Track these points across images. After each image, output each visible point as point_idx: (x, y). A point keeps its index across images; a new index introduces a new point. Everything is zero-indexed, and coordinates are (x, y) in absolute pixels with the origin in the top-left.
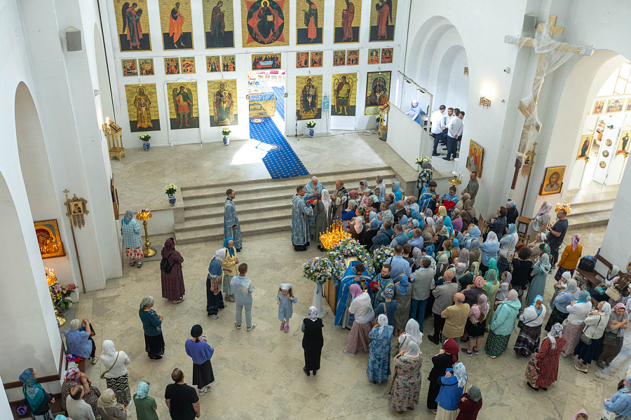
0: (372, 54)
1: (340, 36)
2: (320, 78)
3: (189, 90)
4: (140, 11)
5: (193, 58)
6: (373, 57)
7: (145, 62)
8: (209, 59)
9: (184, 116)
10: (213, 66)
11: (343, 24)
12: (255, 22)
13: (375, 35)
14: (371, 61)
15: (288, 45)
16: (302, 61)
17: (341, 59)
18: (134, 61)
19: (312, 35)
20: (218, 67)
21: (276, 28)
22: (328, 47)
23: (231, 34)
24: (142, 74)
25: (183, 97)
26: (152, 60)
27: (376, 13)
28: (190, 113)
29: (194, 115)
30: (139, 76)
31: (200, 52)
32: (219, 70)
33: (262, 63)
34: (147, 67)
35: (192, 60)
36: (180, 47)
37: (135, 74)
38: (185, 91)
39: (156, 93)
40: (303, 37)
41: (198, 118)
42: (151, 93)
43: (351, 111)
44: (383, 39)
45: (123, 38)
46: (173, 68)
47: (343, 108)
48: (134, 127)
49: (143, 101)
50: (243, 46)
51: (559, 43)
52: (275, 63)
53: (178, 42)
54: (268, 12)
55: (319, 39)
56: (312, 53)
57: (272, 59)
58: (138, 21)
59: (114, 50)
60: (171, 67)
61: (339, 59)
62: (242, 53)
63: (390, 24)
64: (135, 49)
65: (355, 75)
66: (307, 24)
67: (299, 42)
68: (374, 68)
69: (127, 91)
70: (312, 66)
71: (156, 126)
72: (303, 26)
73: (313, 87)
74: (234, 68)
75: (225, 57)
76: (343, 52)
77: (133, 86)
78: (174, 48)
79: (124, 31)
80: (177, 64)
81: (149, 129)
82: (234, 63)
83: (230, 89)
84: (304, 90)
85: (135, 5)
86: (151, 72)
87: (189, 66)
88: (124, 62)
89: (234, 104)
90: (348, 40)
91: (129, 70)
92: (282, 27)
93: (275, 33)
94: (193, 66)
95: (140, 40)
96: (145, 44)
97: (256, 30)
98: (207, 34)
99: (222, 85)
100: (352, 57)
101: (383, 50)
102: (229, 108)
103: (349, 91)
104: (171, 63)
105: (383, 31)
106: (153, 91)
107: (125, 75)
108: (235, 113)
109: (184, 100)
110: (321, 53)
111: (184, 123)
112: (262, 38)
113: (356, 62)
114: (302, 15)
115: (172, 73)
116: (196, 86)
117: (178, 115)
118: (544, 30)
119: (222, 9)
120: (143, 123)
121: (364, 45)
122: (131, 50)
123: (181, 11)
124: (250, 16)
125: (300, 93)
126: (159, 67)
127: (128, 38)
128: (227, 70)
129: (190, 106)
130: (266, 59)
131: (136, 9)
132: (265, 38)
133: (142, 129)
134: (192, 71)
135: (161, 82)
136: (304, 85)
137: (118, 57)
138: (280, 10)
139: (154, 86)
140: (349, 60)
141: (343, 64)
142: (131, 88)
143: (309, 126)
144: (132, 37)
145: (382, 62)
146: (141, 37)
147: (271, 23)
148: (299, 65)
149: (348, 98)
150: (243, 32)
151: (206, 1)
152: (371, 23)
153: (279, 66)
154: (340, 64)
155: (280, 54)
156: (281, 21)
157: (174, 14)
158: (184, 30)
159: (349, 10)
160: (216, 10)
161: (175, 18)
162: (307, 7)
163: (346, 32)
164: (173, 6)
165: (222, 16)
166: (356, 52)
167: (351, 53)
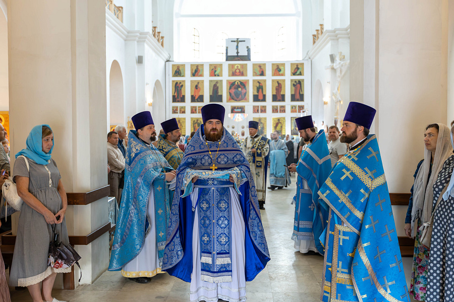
0: (292, 108)
1: (275, 98)
2: (265, 119)
4: (182, 86)
6: (293, 109)
7: (182, 107)
11: (276, 93)
12: (233, 91)
14: (292, 111)
15: (249, 102)
16: (256, 110)
18: (177, 107)
19: (261, 97)
22: (269, 103)
23: (221, 96)
24: (180, 113)
25: (197, 125)
26: (185, 107)
27: (293, 88)
33: (236, 110)
34: (183, 110)
36: (198, 101)
37: (177, 113)
38: (199, 122)
39: (185, 122)
42: (183, 122)
44: (298, 100)
45: (174, 97)
50: (227, 102)
52: (242, 110)
53: (197, 99)
54: (238, 86)
55: (264, 100)
56: (261, 106)
57: (240, 108)
58: (181, 89)
59: (169, 102)
61: (275, 110)
62: (226, 105)
63: (301, 93)
64: (178, 101)
65: (284, 118)
66: (258, 93)
67: (254, 101)
68: (294, 115)
72: (256, 94)
73: (262, 123)
76: (277, 107)
78: (195, 102)
79: (175, 94)
85: (180, 83)
86: (184, 112)
88: (173, 107)
90: (279, 101)
91: (175, 111)
95: (181, 98)
96: (183, 100)
98: (211, 96)
100: (282, 109)
101: (299, 106)
103: (281, 127)
105: (298, 97)
107: (173, 113)
110: (265, 107)
112: (236, 98)
113: (284, 111)
114: (256, 88)
119: (218, 85)
121: (288, 103)
122: (176, 102)
123: (200, 86)
124: (230, 88)
126: (188, 110)
127: (176, 97)
130: (238, 108)
131: (181, 85)
135: (188, 117)
137: (171, 105)
139: (185, 119)
140: (280, 110)
141: (277, 112)
144: (178, 96)
145: (298, 112)
146: (181, 96)
149: (281, 130)
150: (227, 95)
151: (211, 81)
152: (291, 92)
153: (244, 112)
154: (276, 112)
155: (245, 106)
157: (197, 87)
158: (200, 94)
159: (279, 86)
160: (215, 85)
161: (197, 89)
162: (258, 85)
163: (278, 96)
164: (196, 84)
165: (218, 88)
166: (284, 107)
167: (281, 107)
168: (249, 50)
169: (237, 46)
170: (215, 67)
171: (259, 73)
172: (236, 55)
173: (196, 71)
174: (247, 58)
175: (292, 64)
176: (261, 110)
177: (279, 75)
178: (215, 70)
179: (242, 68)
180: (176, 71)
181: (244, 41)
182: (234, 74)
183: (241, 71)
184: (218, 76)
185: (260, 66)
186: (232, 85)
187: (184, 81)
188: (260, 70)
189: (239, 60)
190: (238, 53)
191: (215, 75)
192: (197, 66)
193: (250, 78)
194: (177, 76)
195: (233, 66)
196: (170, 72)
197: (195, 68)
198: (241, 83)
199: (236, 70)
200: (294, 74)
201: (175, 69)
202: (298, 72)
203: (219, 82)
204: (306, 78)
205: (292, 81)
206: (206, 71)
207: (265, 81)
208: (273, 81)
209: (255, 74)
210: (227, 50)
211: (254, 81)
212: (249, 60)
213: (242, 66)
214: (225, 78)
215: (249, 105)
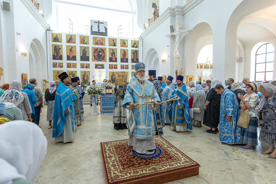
0: (132, 67)
1: (122, 60)
3: (74, 73)
4: (60, 48)
5: (76, 63)
8: (81, 64)
10: (82, 66)
11: (123, 57)
12: (96, 54)
14: (132, 69)
15: (106, 62)
16: (111, 67)
17: (123, 67)
18: (57, 63)
19: (114, 59)
20: (84, 67)
21: (103, 57)
22: (119, 63)
23: (88, 57)
24: (59, 67)
26: (63, 63)
30: (58, 68)
31: (78, 62)
33: (98, 67)
34: (61, 65)
35: (76, 64)
36: (72, 60)
37: (57, 67)
40: (111, 60)
44: (135, 62)
45: (54, 56)
46: (69, 66)
50: (92, 61)
52: (102, 67)
53: (72, 58)
55: (116, 61)
57: (101, 65)
58: (59, 51)
59: (50, 59)
62: (92, 63)
63: (137, 58)
64: (57, 59)
65: (128, 73)
66: (112, 56)
67: (110, 61)
68: (133, 71)
69: (53, 72)
70: (114, 68)
76: (124, 65)
77: (56, 71)
78: (70, 60)
79: (54, 54)
80: (71, 65)
82: (89, 66)
83: (88, 74)
84: (112, 76)
85: (58, 46)
86: (62, 67)
87: (75, 66)
88: (53, 63)
89: (89, 79)
90: (125, 62)
91: (55, 65)
92: (104, 57)
94: (76, 66)
96: (61, 58)
97: (96, 57)
99: (85, 72)
100: (127, 67)
104: (69, 64)
105: (135, 60)
107: (53, 67)
109: (73, 76)
110: (117, 65)
112: (98, 59)
113: (128, 68)
114: (111, 54)
115: (69, 67)
116: (77, 72)
119: (86, 50)
121: (130, 64)
122: (56, 59)
123: (73, 49)
124: (94, 52)
126: (65, 65)
127: (56, 56)
130: (99, 65)
131: (59, 48)
132: (99, 59)
134: (76, 67)
135: (65, 70)
136: (111, 74)
137: (51, 61)
138: (104, 52)
140: (125, 68)
141: (124, 69)
142: (55, 71)
144: (57, 56)
146: (60, 56)
147: (101, 55)
148: (110, 68)
150: (92, 57)
151: (81, 47)
152: (131, 57)
153: (103, 68)
155: (104, 64)
156: (104, 55)
157: (71, 50)
158: (74, 55)
159: (124, 53)
160: (84, 50)
161: (71, 51)
162: (112, 51)
163: (124, 60)
164: (70, 48)
165: (86, 52)
166: (127, 66)
167: (126, 65)
168: (106, 29)
169: (98, 26)
170: (84, 38)
171: (112, 44)
172: (98, 31)
173: (70, 39)
174: (105, 34)
175: (132, 41)
177: (125, 47)
179: (102, 40)
180: (55, 38)
181: (103, 23)
182: (97, 44)
183: (101, 42)
184: (86, 44)
185: (113, 40)
186: (95, 50)
187: (61, 45)
188: (113, 42)
189: (100, 35)
190: (99, 30)
191: (84, 43)
192: (71, 36)
193: (107, 46)
194: (56, 41)
195: (96, 38)
196: (50, 38)
197: (69, 37)
198: (101, 49)
199: (98, 41)
200: (133, 47)
201: (54, 36)
202: (135, 46)
203: (87, 48)
204: (140, 49)
205: (132, 50)
206: (78, 40)
207: (116, 49)
208: (121, 50)
209: (110, 45)
210: (91, 27)
211: (109, 49)
212: (107, 35)
213: (102, 39)
214: (91, 45)
215: (107, 64)
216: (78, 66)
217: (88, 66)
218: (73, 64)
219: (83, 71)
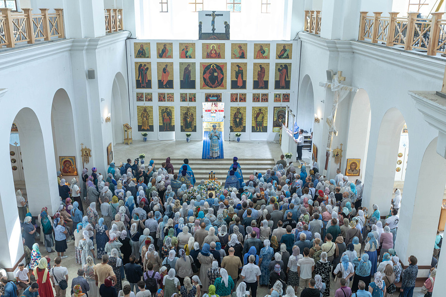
1: (256, 85)
2: (245, 108)
3: (170, 110)
4: (147, 68)
6: (277, 98)
7: (148, 94)
8: (181, 94)
9: (167, 124)
10: (183, 98)
11: (258, 79)
12: (207, 76)
13: (278, 86)
14: (276, 101)
15: (226, 89)
16: (234, 98)
17: (257, 98)
18: (142, 94)
19: (240, 84)
20: (186, 99)
21: (219, 79)
22: (250, 91)
23: (194, 82)
24: (146, 100)
25: (167, 114)
26: (152, 94)
27: (278, 73)
28: (170, 123)
29: (172, 124)
30: (145, 102)
31: (177, 91)
32: (187, 101)
33: (211, 98)
34: (149, 97)
35: (173, 94)
36: (166, 87)
37: (143, 100)
38: (168, 111)
39: (152, 111)
40: (234, 85)
41: (174, 126)
42: (150, 111)
43: (265, 130)
44: (283, 88)
45: (138, 81)
46: (162, 98)
47: (260, 128)
48: (140, 129)
49: (145, 115)
50: (201, 89)
51: (343, 86)
52: (218, 98)
53: (166, 85)
54: (214, 71)
55: (244, 87)
56: (240, 94)
57: (216, 96)
58: (146, 73)
59: (133, 87)
60: (161, 98)
61: (256, 98)
62: (200, 92)
63: (287, 79)
64: (144, 87)
65: (266, 108)
66: (237, 78)
67: (232, 88)
68: (278, 104)
69: (138, 109)
70: (240, 101)
71: (151, 129)
73: (240, 113)
74: (195, 100)
75: (190, 94)
76: (258, 95)
78: (163, 88)
79: (139, 78)
80: (165, 96)
81: (148, 130)
82: (195, 97)
83: (193, 112)
84: (235, 115)
85: (145, 65)
86: (150, 100)
87: (171, 98)
88: (137, 94)
89: (195, 120)
90: (262, 88)
91: (139, 98)
92: (222, 79)
93: (218, 82)
94: (173, 98)
95: (147, 83)
96: (149, 85)
97: (208, 80)
98: (181, 81)
99: (188, 109)
100: (264, 98)
101: (284, 94)
102: (192, 122)
103: (263, 117)
104: (161, 96)
105: (283, 84)
106: (151, 110)
107: (137, 101)
108: (195, 125)
109: (168, 116)
110: (245, 94)
111: (167, 128)
112: (211, 85)
113: (267, 100)
114: (234, 73)
115: (162, 101)
116: (174, 109)
117: (164, 123)
118: (336, 78)
119: (190, 69)
120: (145, 127)
121: (271, 91)
122: (142, 88)
123: (168, 69)
124: (204, 73)
125: (233, 116)
126: (155, 97)
127: (141, 82)
128: (191, 101)
129: (170, 119)
130: (213, 96)
131: (146, 67)
132: (213, 84)
133: (144, 130)
134: (172, 100)
135: (155, 106)
136: (235, 112)
137: (134, 91)
138: (222, 71)
139: (152, 107)
140: (262, 99)
141: (259, 101)
142: (140, 108)
143: (237, 135)
144: (142, 81)
145: (283, 101)
146: (147, 81)
147: (217, 77)
148: (232, 101)
149: (262, 121)
150: (200, 81)
151: (181, 64)
153: (220, 101)
154: (257, 101)
155: (221, 94)
156: (222, 76)
157: (165, 70)
158: (169, 79)
159: (261, 71)
160: (186, 69)
161: (165, 73)
162: (237, 69)
164: (164, 67)
165: (190, 72)
166: (266, 95)
167: (264, 95)
169: (213, 22)
170: (187, 47)
171: (238, 55)
172: (212, 32)
173: (163, 51)
174: (226, 36)
175: (278, 45)
176: (240, 98)
177: (263, 58)
178: (186, 50)
179: (219, 48)
180: (139, 51)
181: (222, 15)
182: (209, 56)
183: (218, 52)
184: (190, 57)
185: (240, 47)
186: (206, 68)
187: (149, 63)
188: (240, 51)
189: (215, 39)
190: (214, 29)
191: (187, 57)
192: (165, 45)
193: (228, 60)
194: (140, 57)
195: (208, 45)
196: (132, 51)
198: (218, 66)
199: (212, 50)
200: (280, 57)
201: (139, 48)
202: (285, 55)
203: (191, 65)
204: (294, 61)
205: (277, 64)
206: (176, 52)
207: (246, 64)
208: (255, 64)
209: (234, 56)
210: (200, 26)
211: (232, 64)
212: (228, 38)
213: (219, 45)
214: (199, 60)
215: (227, 92)
216: (177, 97)
217: (193, 98)
218: (168, 94)
219: (184, 107)
